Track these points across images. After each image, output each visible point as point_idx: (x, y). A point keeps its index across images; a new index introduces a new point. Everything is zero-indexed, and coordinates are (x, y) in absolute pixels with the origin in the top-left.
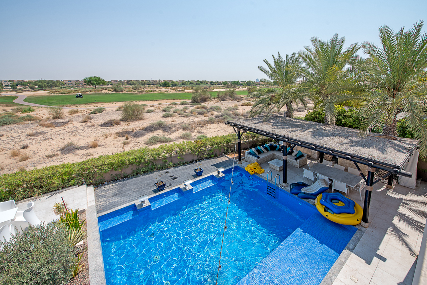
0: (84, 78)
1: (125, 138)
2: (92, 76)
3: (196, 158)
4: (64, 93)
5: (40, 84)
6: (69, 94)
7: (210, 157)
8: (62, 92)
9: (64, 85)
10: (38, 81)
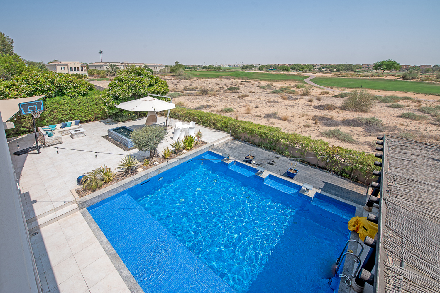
0: (375, 62)
1: (314, 122)
2: (385, 60)
3: (322, 164)
4: (345, 77)
5: (339, 67)
6: (349, 78)
7: (341, 175)
8: (344, 75)
9: (360, 69)
10: (339, 65)
